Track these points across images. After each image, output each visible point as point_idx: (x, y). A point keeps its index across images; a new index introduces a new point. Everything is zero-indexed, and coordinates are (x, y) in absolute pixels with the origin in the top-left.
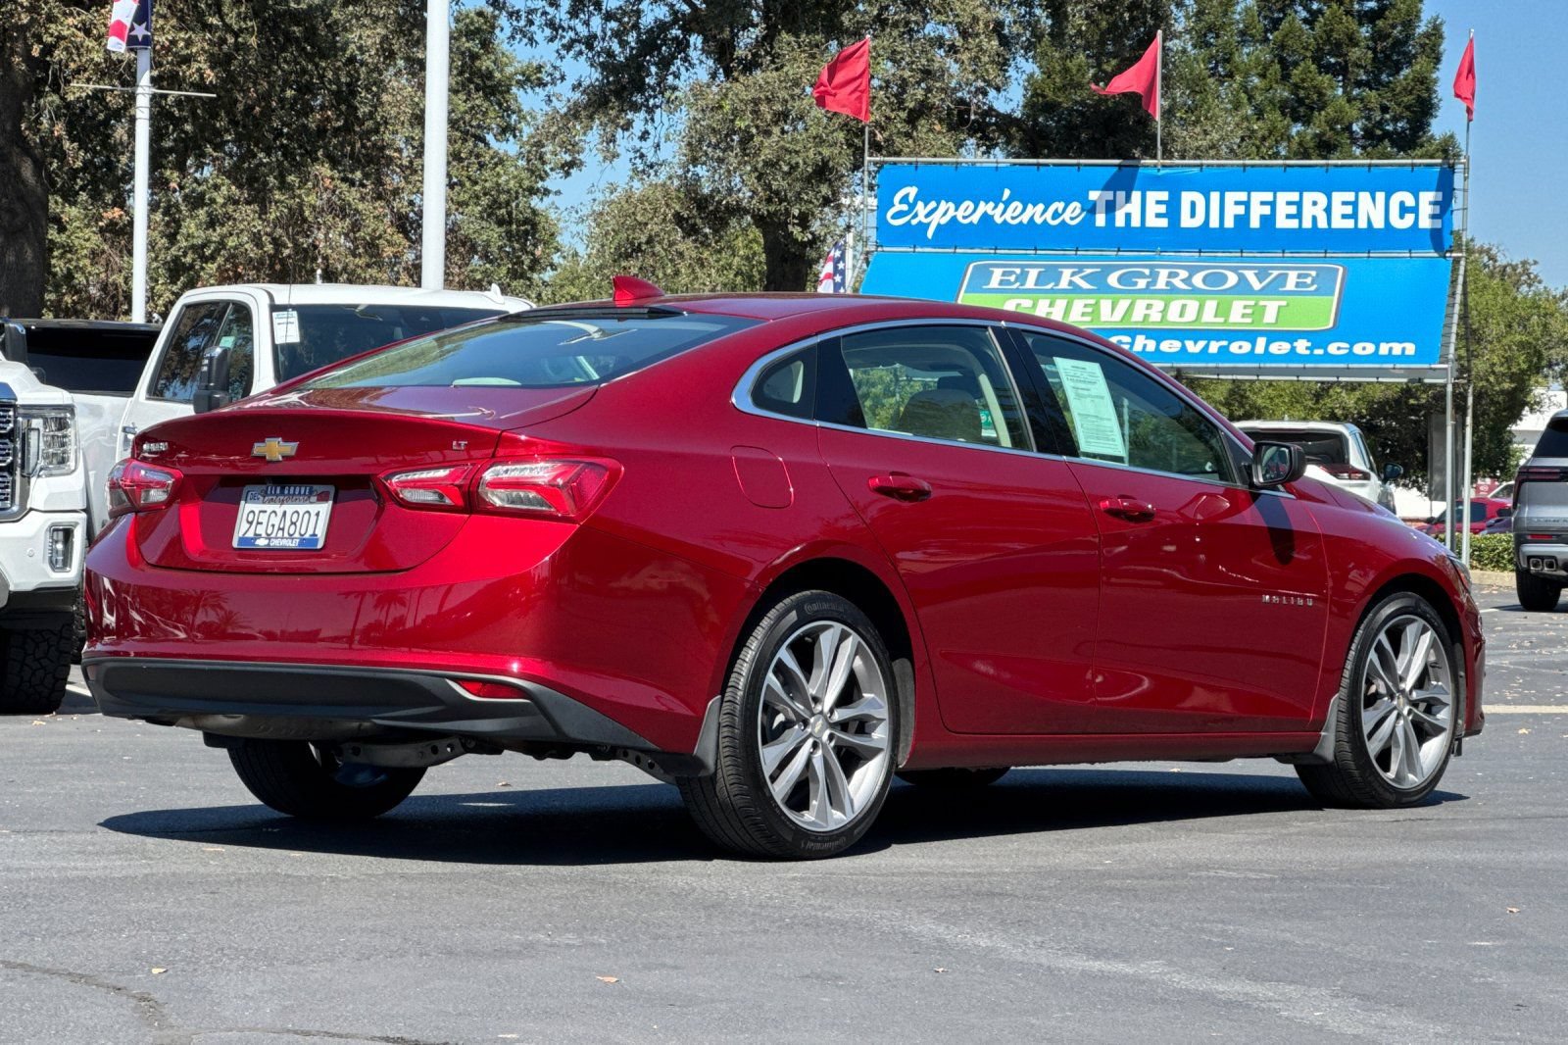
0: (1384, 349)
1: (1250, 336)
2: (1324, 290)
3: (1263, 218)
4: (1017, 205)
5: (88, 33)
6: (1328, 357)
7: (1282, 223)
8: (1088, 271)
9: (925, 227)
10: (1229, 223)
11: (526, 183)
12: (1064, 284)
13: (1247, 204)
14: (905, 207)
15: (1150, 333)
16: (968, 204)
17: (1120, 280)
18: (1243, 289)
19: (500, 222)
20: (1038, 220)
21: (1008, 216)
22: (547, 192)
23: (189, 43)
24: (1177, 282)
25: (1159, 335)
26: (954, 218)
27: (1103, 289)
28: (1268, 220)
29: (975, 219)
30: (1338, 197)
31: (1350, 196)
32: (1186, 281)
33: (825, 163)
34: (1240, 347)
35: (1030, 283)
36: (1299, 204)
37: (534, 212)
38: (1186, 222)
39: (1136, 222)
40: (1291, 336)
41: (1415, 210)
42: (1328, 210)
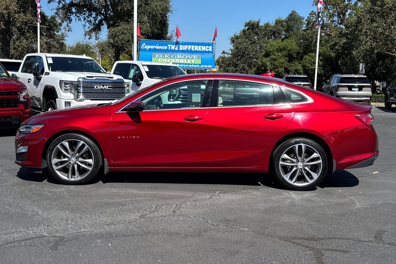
0: (208, 66)
1: (191, 64)
2: (199, 59)
3: (190, 49)
4: (158, 46)
5: (19, 17)
6: (201, 67)
7: (192, 50)
8: (168, 55)
9: (146, 49)
10: (186, 49)
11: (62, 39)
12: (166, 57)
13: (188, 47)
14: (144, 46)
15: (179, 64)
16: (152, 46)
17: (173, 56)
18: (188, 58)
19: (58, 44)
20: (161, 48)
21: (157, 48)
22: (65, 40)
23: (34, 19)
24: (180, 57)
25: (180, 64)
26: (150, 48)
27: (171, 58)
28: (191, 49)
29: (153, 48)
30: (199, 46)
31: (201, 46)
32: (181, 57)
33: (129, 40)
34: (190, 66)
35: (161, 57)
36: (195, 47)
37: (63, 42)
38: (180, 49)
39: (174, 49)
40: (196, 64)
41: (209, 48)
42: (198, 48)
